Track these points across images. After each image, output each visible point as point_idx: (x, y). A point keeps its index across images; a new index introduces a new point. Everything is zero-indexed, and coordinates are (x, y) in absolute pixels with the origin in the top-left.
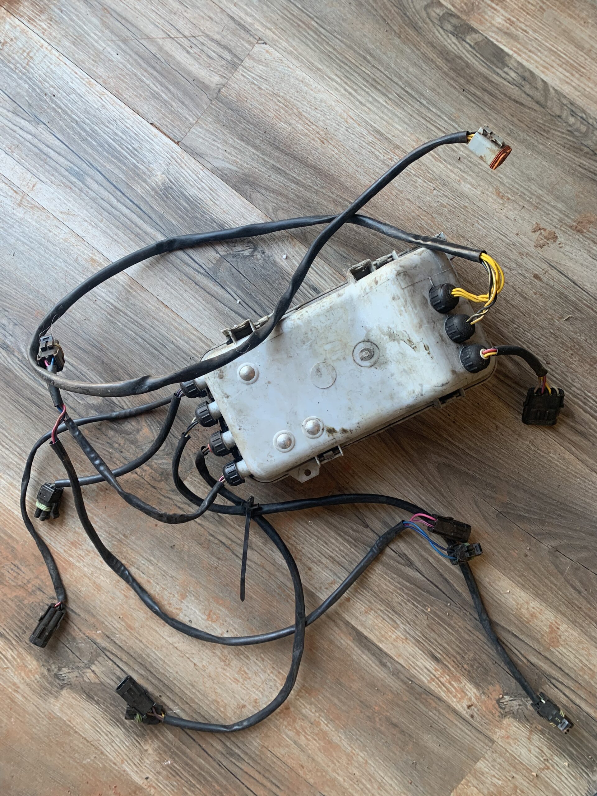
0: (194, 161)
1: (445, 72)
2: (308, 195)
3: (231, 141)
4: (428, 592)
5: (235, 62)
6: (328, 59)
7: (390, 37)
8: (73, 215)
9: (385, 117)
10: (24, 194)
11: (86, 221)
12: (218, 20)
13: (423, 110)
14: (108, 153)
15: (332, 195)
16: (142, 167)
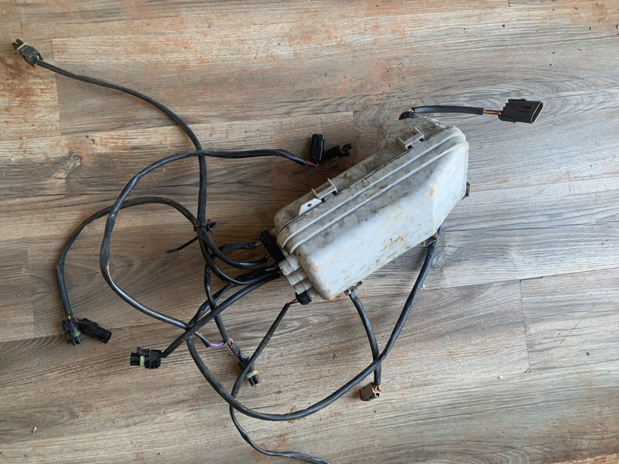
0: (504, 280)
1: (424, 446)
2: (432, 319)
3: (495, 308)
4: (174, 179)
5: (531, 348)
6: (487, 395)
7: (468, 436)
8: (537, 194)
9: (432, 395)
10: (571, 180)
11: (528, 197)
12: (559, 360)
13: (417, 417)
14: (549, 242)
15: (420, 331)
16: (527, 251)
